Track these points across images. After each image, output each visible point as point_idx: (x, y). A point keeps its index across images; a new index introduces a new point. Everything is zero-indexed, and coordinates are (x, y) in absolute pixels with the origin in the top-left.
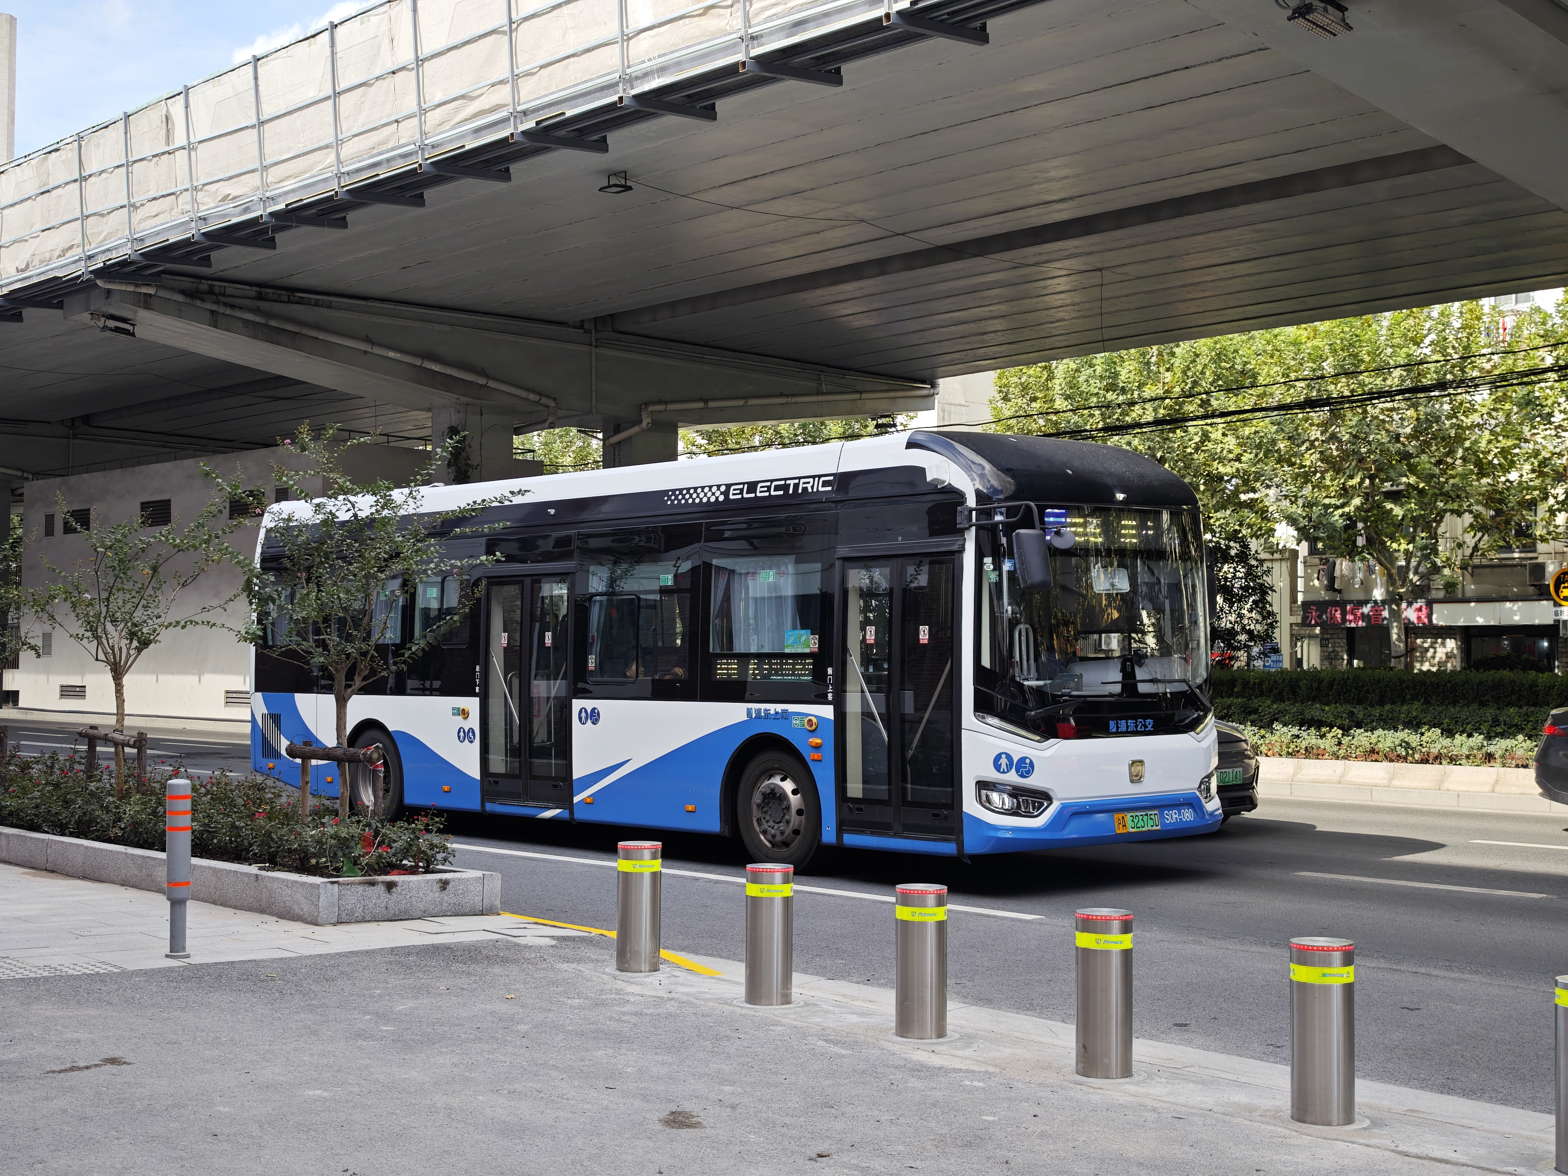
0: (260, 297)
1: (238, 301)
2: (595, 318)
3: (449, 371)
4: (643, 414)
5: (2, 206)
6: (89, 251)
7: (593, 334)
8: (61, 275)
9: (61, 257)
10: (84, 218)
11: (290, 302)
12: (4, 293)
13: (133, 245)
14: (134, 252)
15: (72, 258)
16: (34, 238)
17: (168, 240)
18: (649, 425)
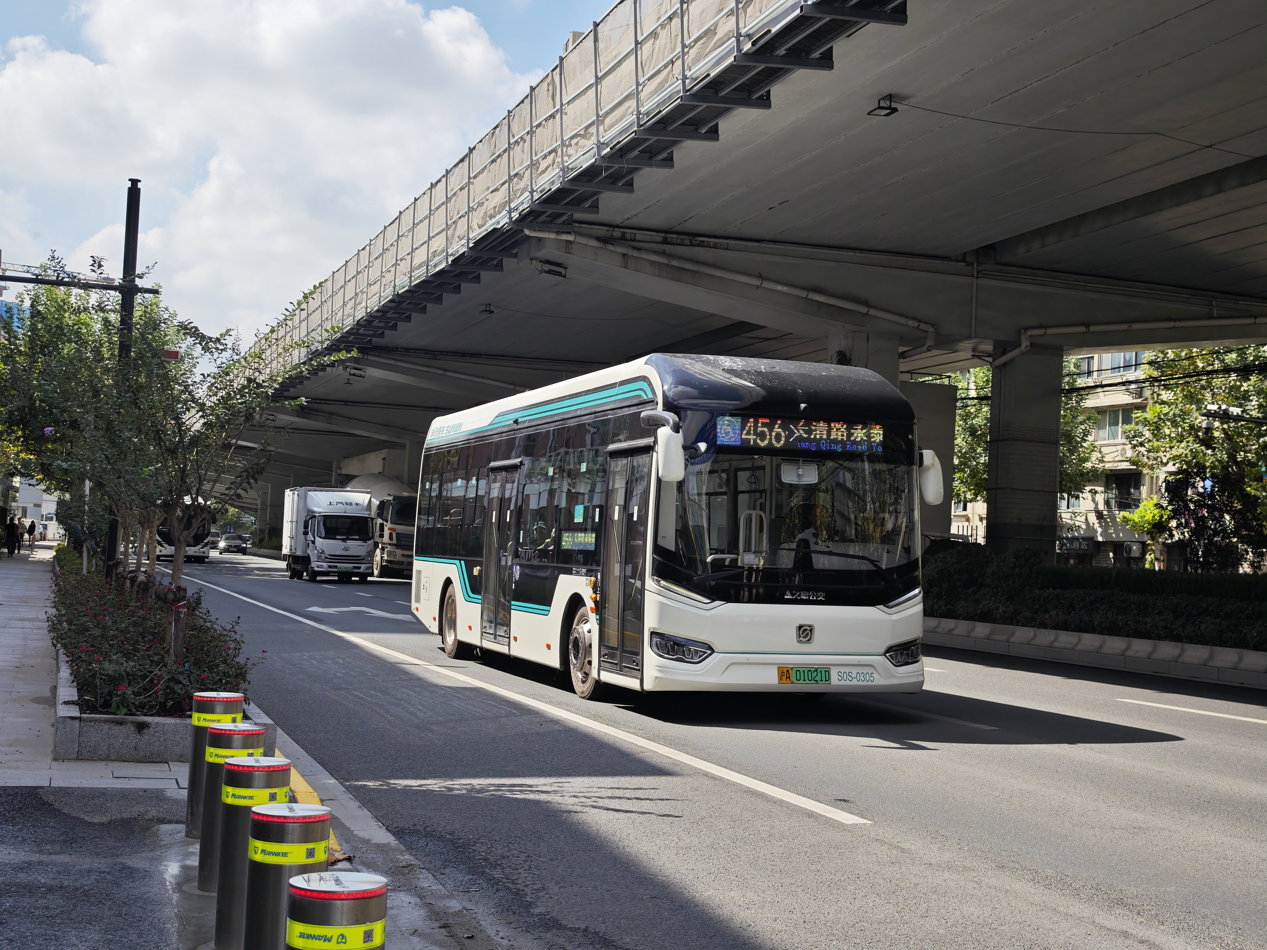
0: (665, 242)
1: (646, 245)
2: (976, 250)
3: (832, 301)
4: (1022, 337)
5: (472, 175)
6: (513, 205)
7: (975, 266)
8: (499, 226)
9: (500, 213)
10: (510, 179)
11: (692, 245)
12: (471, 245)
13: (532, 196)
14: (533, 202)
15: (504, 212)
16: (487, 200)
17: (550, 189)
18: (1028, 348)
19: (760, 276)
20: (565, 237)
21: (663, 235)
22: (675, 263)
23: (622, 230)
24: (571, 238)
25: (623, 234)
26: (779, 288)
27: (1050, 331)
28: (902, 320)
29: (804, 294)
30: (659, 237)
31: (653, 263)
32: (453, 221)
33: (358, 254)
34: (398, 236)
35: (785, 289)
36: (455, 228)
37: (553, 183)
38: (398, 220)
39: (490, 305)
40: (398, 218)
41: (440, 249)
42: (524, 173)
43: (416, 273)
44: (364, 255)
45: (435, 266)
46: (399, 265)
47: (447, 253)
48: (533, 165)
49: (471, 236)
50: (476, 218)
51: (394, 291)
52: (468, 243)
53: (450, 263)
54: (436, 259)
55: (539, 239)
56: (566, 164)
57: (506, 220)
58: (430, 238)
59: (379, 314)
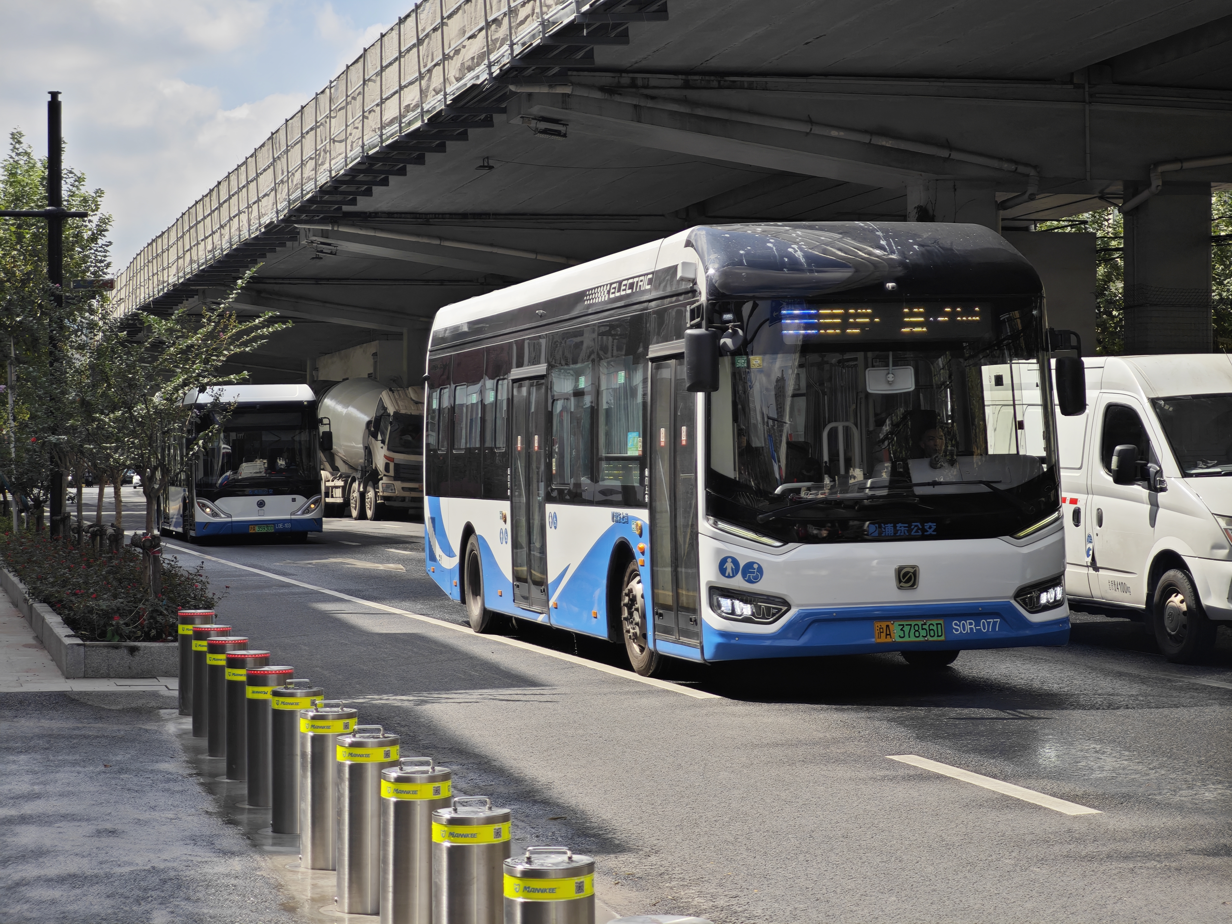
0: (687, 86)
1: (663, 92)
2: (1087, 68)
3: (902, 145)
4: (1152, 175)
5: (445, 15)
6: (493, 57)
7: (1087, 89)
8: (479, 82)
9: (478, 65)
10: (488, 25)
11: (720, 87)
12: (448, 102)
13: (512, 51)
14: (513, 58)
15: (482, 67)
16: (464, 47)
17: (531, 44)
18: (1159, 188)
19: (810, 121)
20: (560, 90)
21: (683, 77)
22: (700, 112)
23: (631, 75)
24: (567, 90)
25: (633, 79)
26: (834, 133)
27: (1187, 165)
28: (995, 164)
29: (866, 139)
30: (679, 80)
31: (672, 113)
32: (427, 68)
33: (316, 98)
34: (364, 81)
35: (842, 134)
36: (430, 78)
37: (534, 37)
38: (362, 60)
39: (488, 158)
40: (363, 56)
41: (414, 103)
42: (502, 19)
43: (388, 131)
44: (324, 100)
45: (410, 124)
46: (367, 118)
47: (422, 109)
48: (512, 12)
49: (448, 90)
50: (453, 68)
51: (363, 152)
52: (445, 99)
53: (426, 121)
54: (411, 116)
55: (530, 95)
56: (546, 17)
57: (485, 76)
58: (401, 88)
59: (347, 178)
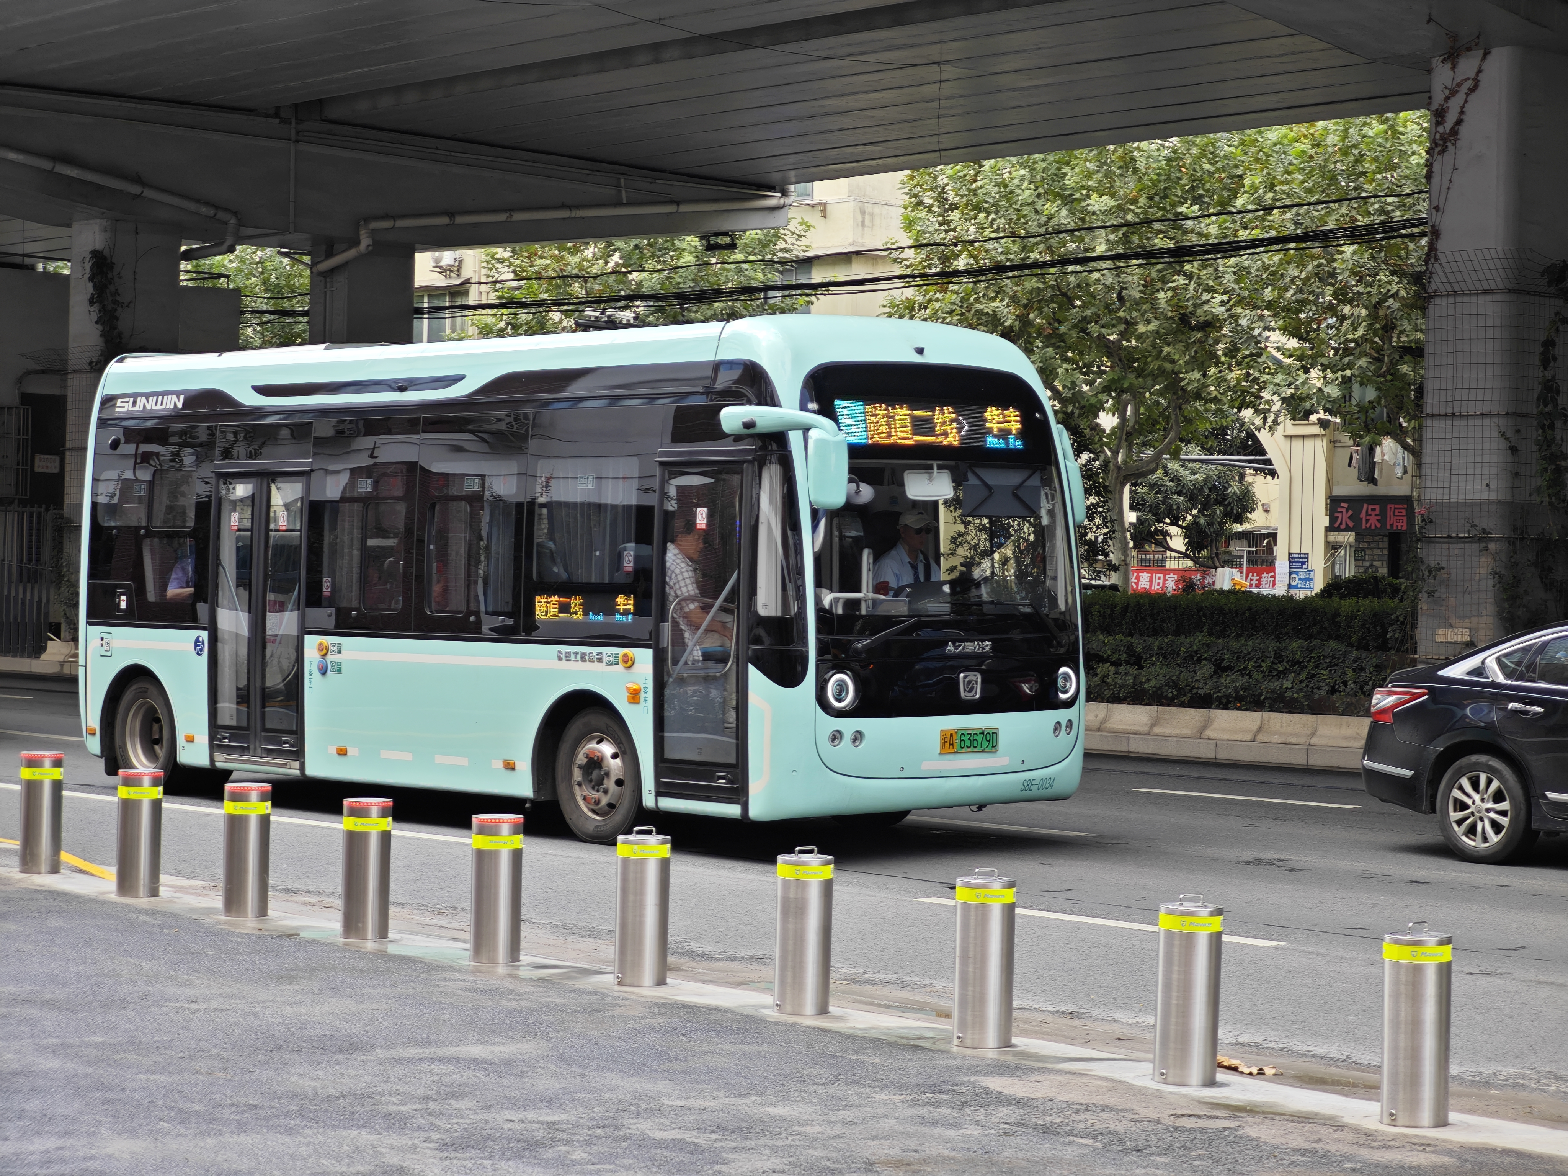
2: (296, 105)
3: (90, 177)
4: (361, 231)
7: (294, 125)
18: (370, 247)
26: (12, 156)
27: (400, 223)
28: (191, 206)
29: (46, 165)
35: (21, 158)
